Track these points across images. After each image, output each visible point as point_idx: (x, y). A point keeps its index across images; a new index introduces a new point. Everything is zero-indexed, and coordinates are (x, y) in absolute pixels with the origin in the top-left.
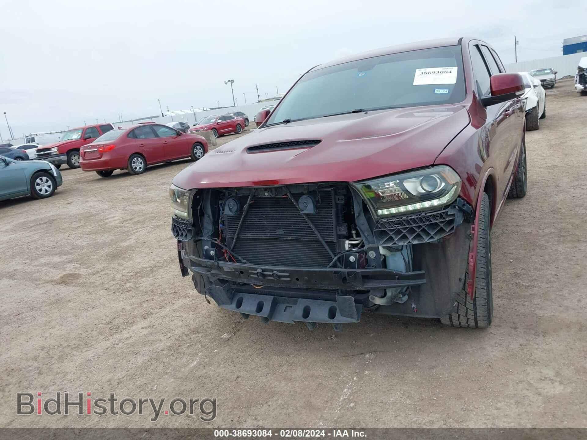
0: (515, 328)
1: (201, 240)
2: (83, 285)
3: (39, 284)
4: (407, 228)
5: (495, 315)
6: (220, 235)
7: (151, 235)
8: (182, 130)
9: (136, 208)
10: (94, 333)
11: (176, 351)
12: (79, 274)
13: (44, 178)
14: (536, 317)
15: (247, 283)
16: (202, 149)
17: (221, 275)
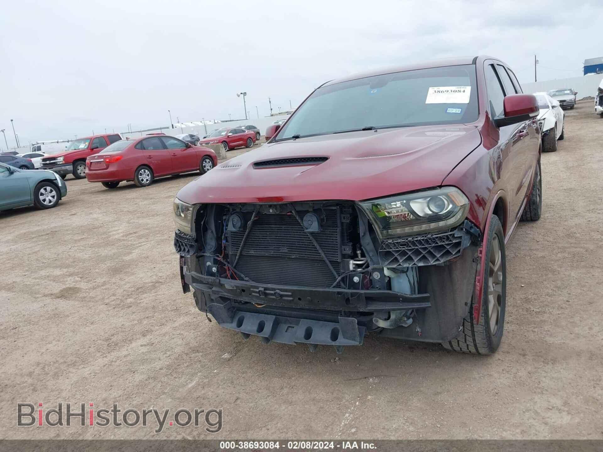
0: (524, 355)
1: (203, 256)
2: (83, 299)
3: (38, 297)
4: (413, 249)
5: (504, 341)
6: (223, 251)
7: (154, 250)
8: (191, 142)
9: (141, 221)
10: (92, 350)
11: (175, 370)
12: (79, 288)
13: (49, 188)
14: (546, 345)
15: (248, 301)
16: (211, 163)
17: (222, 292)
